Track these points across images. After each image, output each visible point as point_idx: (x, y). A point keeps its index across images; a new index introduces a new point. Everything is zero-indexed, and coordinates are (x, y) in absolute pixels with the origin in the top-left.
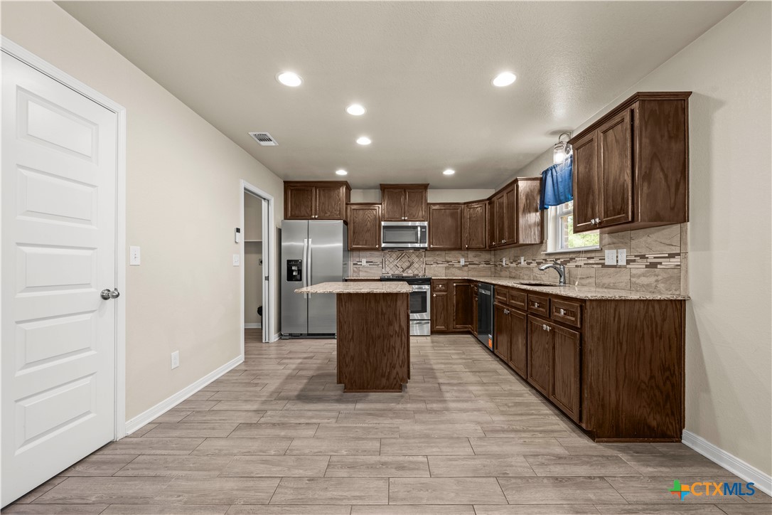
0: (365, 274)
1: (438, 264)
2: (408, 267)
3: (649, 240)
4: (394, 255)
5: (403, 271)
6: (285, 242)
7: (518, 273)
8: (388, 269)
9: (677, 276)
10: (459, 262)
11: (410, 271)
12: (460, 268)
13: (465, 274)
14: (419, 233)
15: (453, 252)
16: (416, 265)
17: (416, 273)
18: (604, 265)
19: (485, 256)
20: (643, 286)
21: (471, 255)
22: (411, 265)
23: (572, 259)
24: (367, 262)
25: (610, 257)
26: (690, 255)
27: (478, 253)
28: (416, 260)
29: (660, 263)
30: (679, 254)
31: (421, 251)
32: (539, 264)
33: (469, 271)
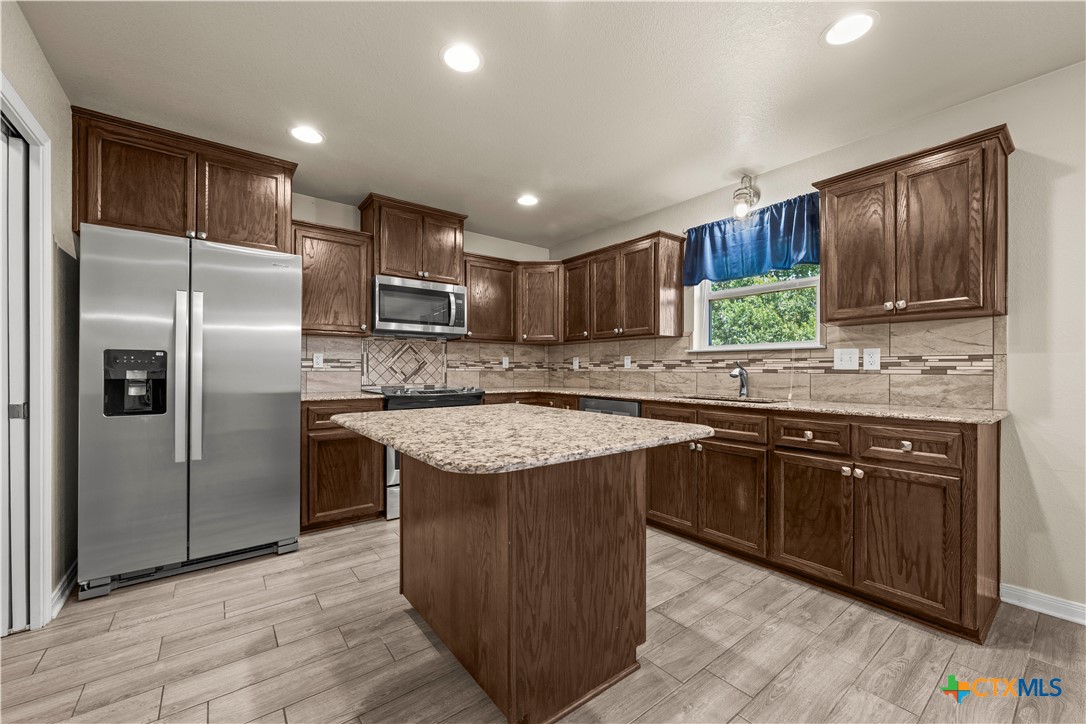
0: (320, 388)
1: (468, 366)
2: (416, 373)
3: (929, 336)
4: (388, 349)
5: (405, 380)
7: (615, 381)
8: (373, 376)
9: (986, 388)
10: (501, 363)
11: (419, 380)
12: (501, 374)
13: (510, 383)
14: (453, 307)
15: (491, 346)
16: (430, 368)
17: (429, 382)
18: (829, 370)
19: (538, 354)
20: (917, 398)
21: (518, 350)
22: (420, 369)
24: (325, 361)
25: (845, 358)
26: (1010, 357)
27: (528, 349)
28: (430, 357)
29: (954, 368)
30: (991, 357)
31: (440, 340)
32: (669, 367)
33: (515, 378)
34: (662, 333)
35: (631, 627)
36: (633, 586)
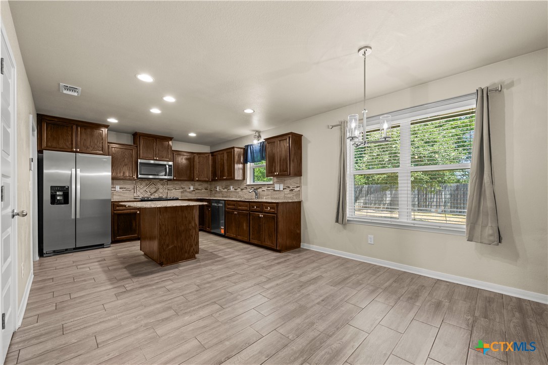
0: (118, 197)
1: (176, 189)
2: (155, 192)
3: (291, 181)
4: (144, 184)
5: (151, 195)
6: (46, 169)
7: (228, 194)
8: (139, 193)
9: (299, 194)
10: (190, 188)
11: (156, 195)
12: (190, 192)
13: (194, 196)
14: (168, 169)
15: (186, 182)
16: (161, 190)
17: (160, 195)
18: (274, 190)
19: (205, 185)
20: (288, 198)
21: (197, 184)
22: (157, 190)
23: (260, 187)
24: (120, 188)
25: (277, 187)
26: (302, 187)
27: (201, 183)
28: (161, 187)
29: (294, 190)
30: (299, 187)
31: (165, 181)
32: (242, 189)
33: (196, 194)
34: (236, 179)
35: (194, 249)
36: (194, 240)
